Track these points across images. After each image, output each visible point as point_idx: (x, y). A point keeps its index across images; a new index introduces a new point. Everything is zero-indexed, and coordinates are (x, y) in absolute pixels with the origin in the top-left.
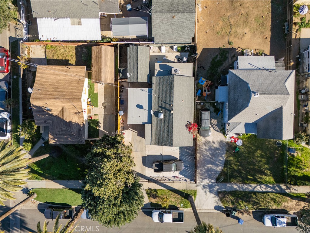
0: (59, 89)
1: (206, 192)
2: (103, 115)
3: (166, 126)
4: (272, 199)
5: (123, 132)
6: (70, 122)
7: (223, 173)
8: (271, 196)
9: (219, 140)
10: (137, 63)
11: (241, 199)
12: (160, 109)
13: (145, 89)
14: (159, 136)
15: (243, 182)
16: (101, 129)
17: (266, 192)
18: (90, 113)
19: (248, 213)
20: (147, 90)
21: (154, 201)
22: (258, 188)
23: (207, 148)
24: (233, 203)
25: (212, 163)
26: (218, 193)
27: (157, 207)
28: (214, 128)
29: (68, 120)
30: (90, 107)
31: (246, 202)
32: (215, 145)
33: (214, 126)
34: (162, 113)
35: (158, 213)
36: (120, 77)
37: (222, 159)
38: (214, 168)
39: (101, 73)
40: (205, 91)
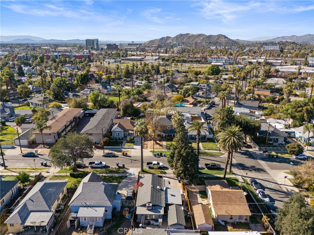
0: (228, 198)
1: (134, 173)
2: (198, 200)
3: (156, 183)
4: (98, 171)
5: (183, 193)
6: (215, 185)
7: (122, 179)
8: (98, 172)
9: (122, 191)
10: (177, 213)
11: (115, 171)
12: (159, 191)
13: (171, 203)
14: (160, 181)
15: (112, 176)
16: (198, 195)
17: (100, 173)
18: (207, 201)
19: (112, 168)
20: (169, 203)
21: (162, 171)
22: (104, 175)
23: (130, 188)
24: (120, 170)
25: (128, 182)
26: (127, 173)
27: (160, 168)
28: (124, 195)
29: (217, 185)
30: (208, 203)
31: (112, 171)
32: (125, 189)
33: (124, 196)
34: (158, 189)
35: (160, 165)
36: (189, 212)
37: (122, 184)
38: (127, 181)
39: (202, 209)
40: (127, 210)
